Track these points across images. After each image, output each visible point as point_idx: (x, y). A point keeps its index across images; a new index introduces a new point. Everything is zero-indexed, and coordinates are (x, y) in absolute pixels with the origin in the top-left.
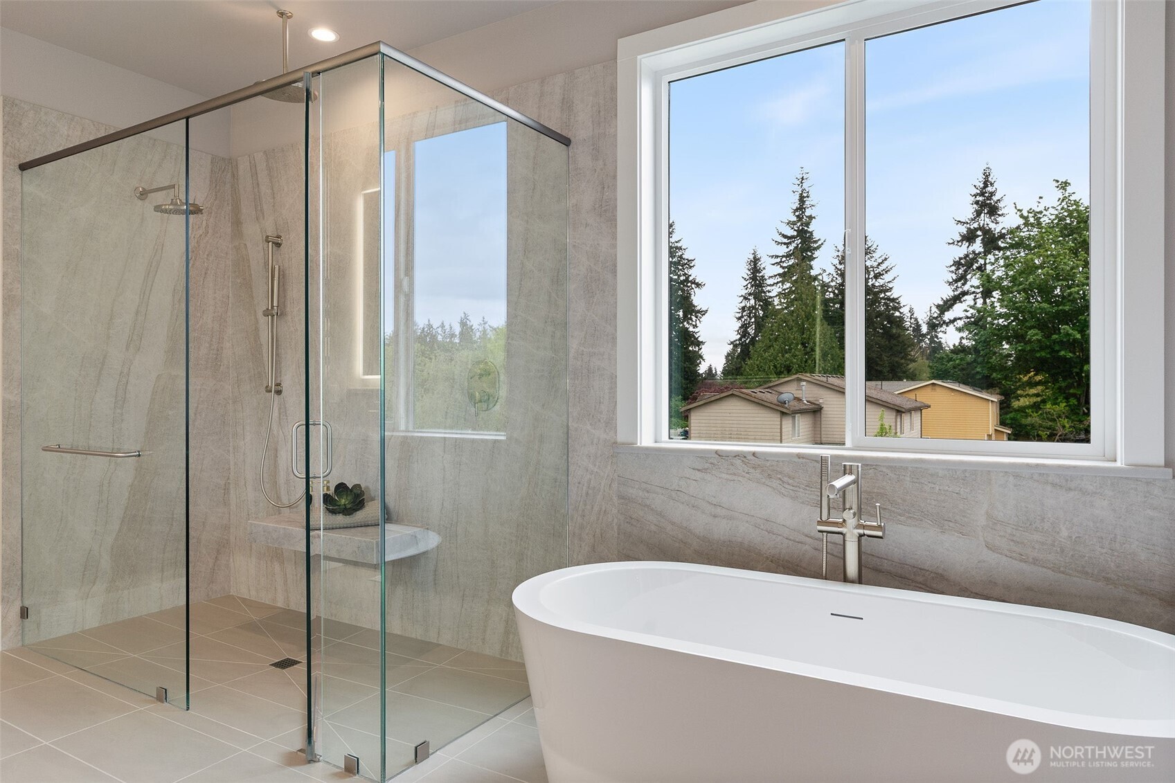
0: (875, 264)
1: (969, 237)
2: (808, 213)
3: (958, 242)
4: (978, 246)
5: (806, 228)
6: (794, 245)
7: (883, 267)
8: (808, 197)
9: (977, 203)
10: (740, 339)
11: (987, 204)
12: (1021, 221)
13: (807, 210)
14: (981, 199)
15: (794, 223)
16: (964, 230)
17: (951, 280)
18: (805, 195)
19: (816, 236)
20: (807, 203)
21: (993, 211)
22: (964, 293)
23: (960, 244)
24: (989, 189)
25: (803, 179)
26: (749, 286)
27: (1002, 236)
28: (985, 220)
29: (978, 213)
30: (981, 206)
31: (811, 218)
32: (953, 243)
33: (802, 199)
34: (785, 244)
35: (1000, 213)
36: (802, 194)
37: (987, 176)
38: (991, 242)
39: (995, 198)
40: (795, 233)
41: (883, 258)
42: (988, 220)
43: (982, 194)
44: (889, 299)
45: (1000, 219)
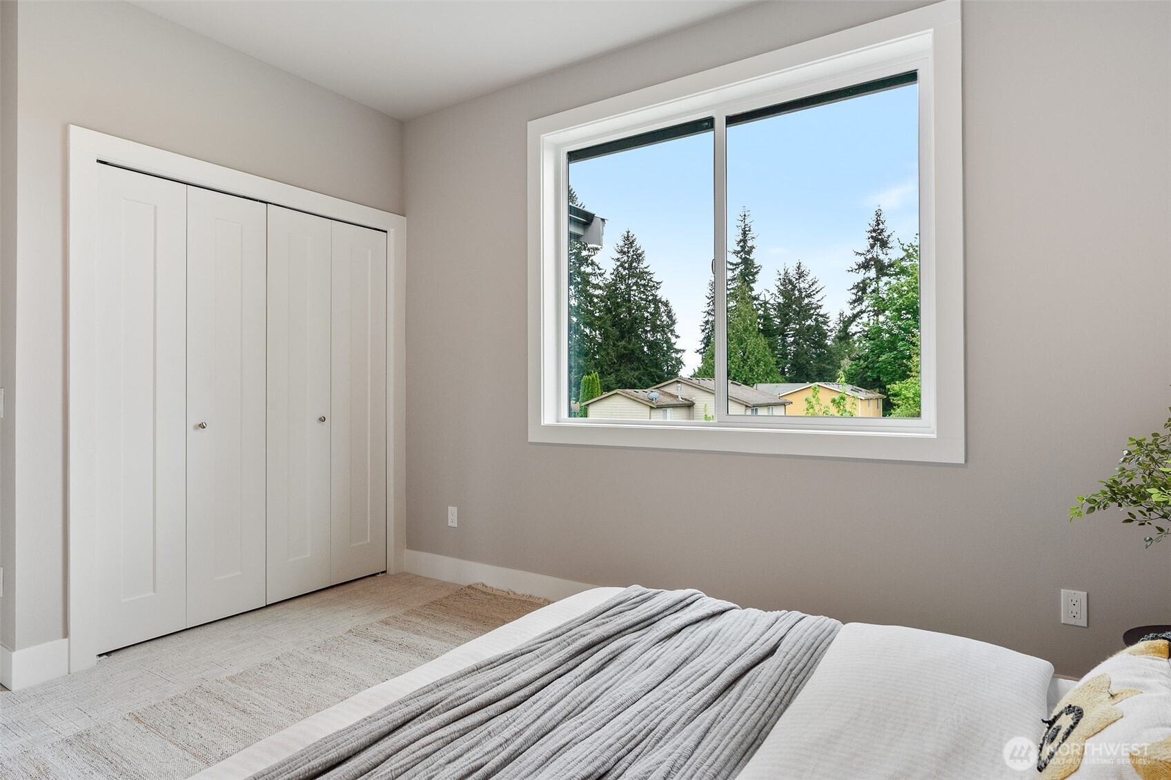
0: (807, 286)
1: (865, 266)
2: (749, 244)
3: (856, 270)
4: (872, 273)
5: (748, 257)
6: (739, 270)
7: (813, 288)
8: (749, 231)
9: (872, 237)
10: (704, 348)
11: (879, 239)
12: (904, 254)
13: (748, 241)
14: (874, 234)
15: (739, 252)
16: (861, 259)
17: (851, 301)
18: (747, 229)
19: (757, 263)
20: (749, 235)
21: (884, 244)
22: (862, 312)
23: (857, 271)
24: (881, 226)
25: (745, 215)
26: (711, 304)
27: (891, 265)
28: (878, 251)
29: (872, 246)
30: (875, 241)
31: (752, 247)
32: (852, 271)
33: (744, 234)
34: (731, 270)
35: (889, 245)
36: (744, 228)
37: (879, 216)
38: (882, 269)
39: (886, 234)
40: (740, 261)
41: (813, 281)
42: (880, 252)
43: (874, 231)
44: (818, 315)
45: (889, 251)
